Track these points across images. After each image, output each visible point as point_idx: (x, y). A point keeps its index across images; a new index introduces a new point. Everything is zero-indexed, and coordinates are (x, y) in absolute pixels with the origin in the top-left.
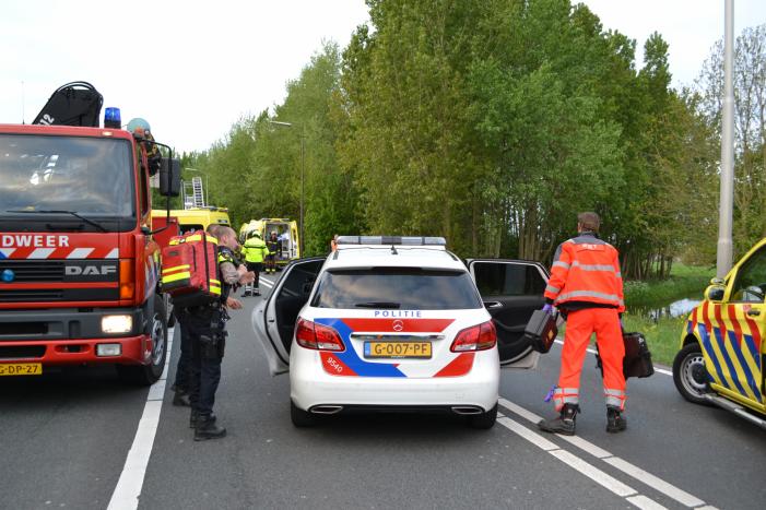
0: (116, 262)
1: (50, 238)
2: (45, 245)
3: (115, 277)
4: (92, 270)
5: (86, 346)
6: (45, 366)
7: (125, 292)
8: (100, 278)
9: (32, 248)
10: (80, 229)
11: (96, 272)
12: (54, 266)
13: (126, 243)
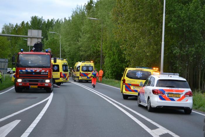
0: (48, 72)
1: (39, 69)
2: (38, 70)
3: (48, 74)
4: (45, 73)
5: (43, 84)
6: (38, 86)
7: (49, 77)
8: (46, 75)
9: (37, 70)
10: (43, 68)
11: (45, 74)
12: (40, 72)
13: (49, 70)
